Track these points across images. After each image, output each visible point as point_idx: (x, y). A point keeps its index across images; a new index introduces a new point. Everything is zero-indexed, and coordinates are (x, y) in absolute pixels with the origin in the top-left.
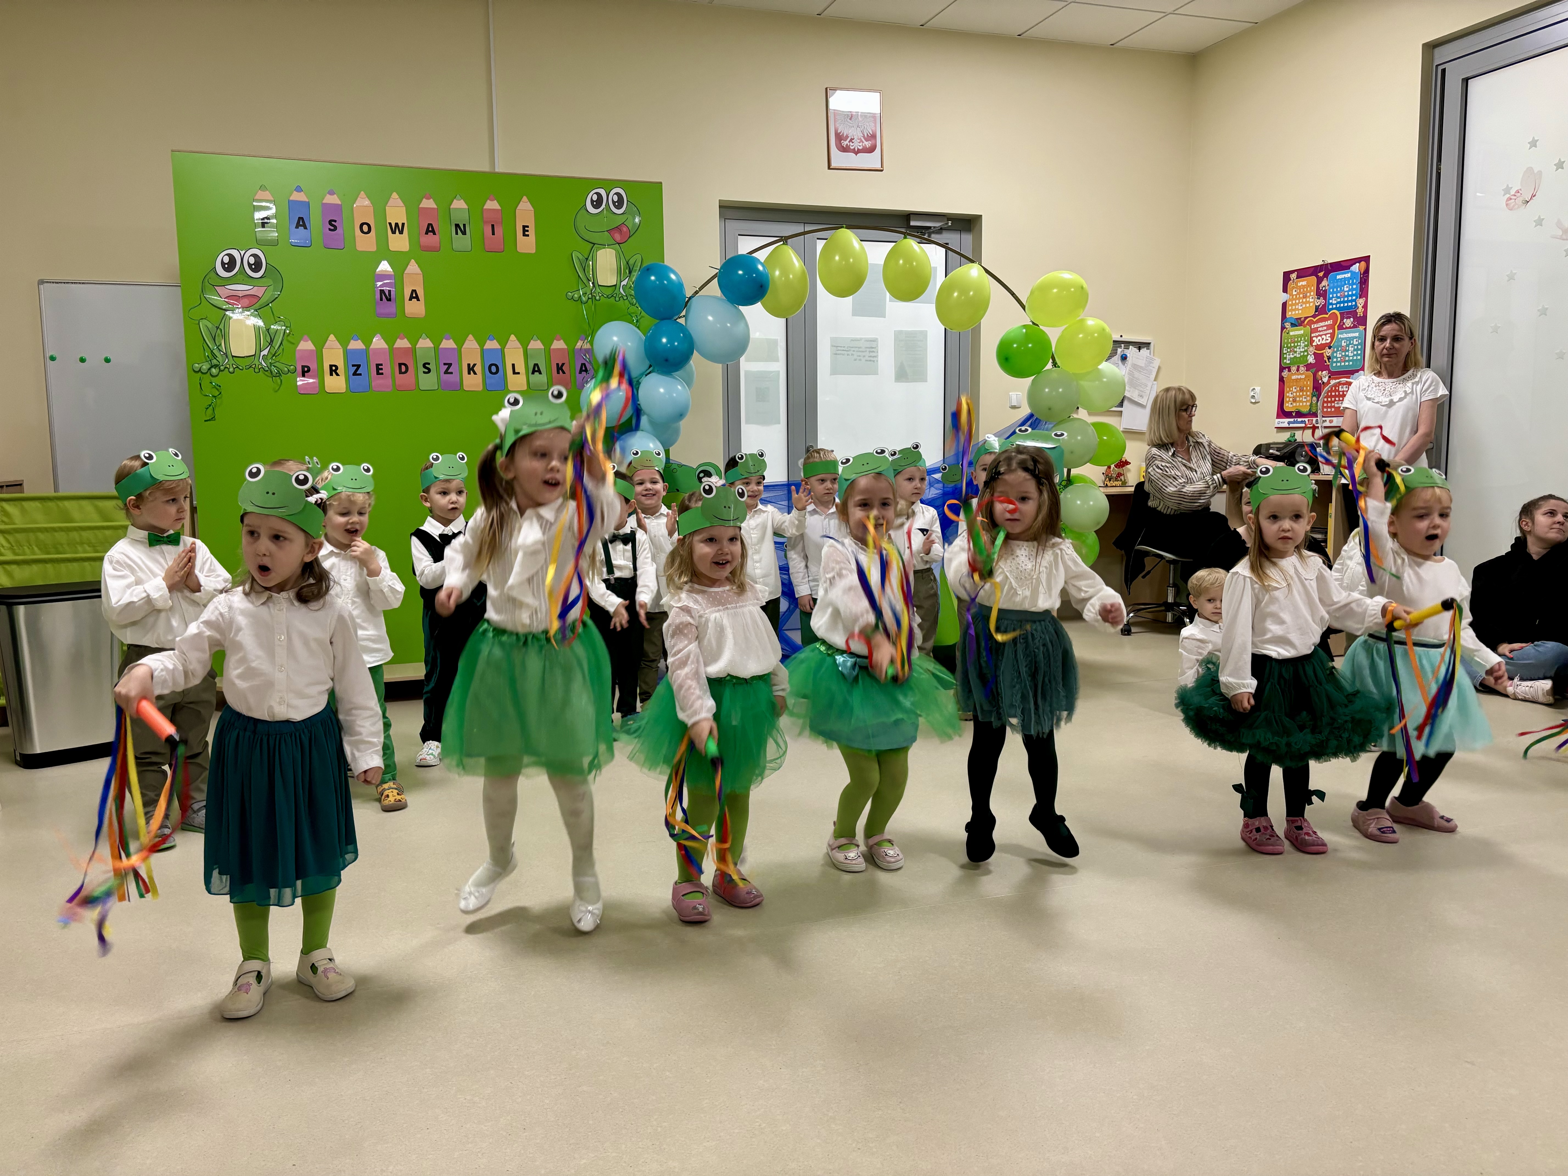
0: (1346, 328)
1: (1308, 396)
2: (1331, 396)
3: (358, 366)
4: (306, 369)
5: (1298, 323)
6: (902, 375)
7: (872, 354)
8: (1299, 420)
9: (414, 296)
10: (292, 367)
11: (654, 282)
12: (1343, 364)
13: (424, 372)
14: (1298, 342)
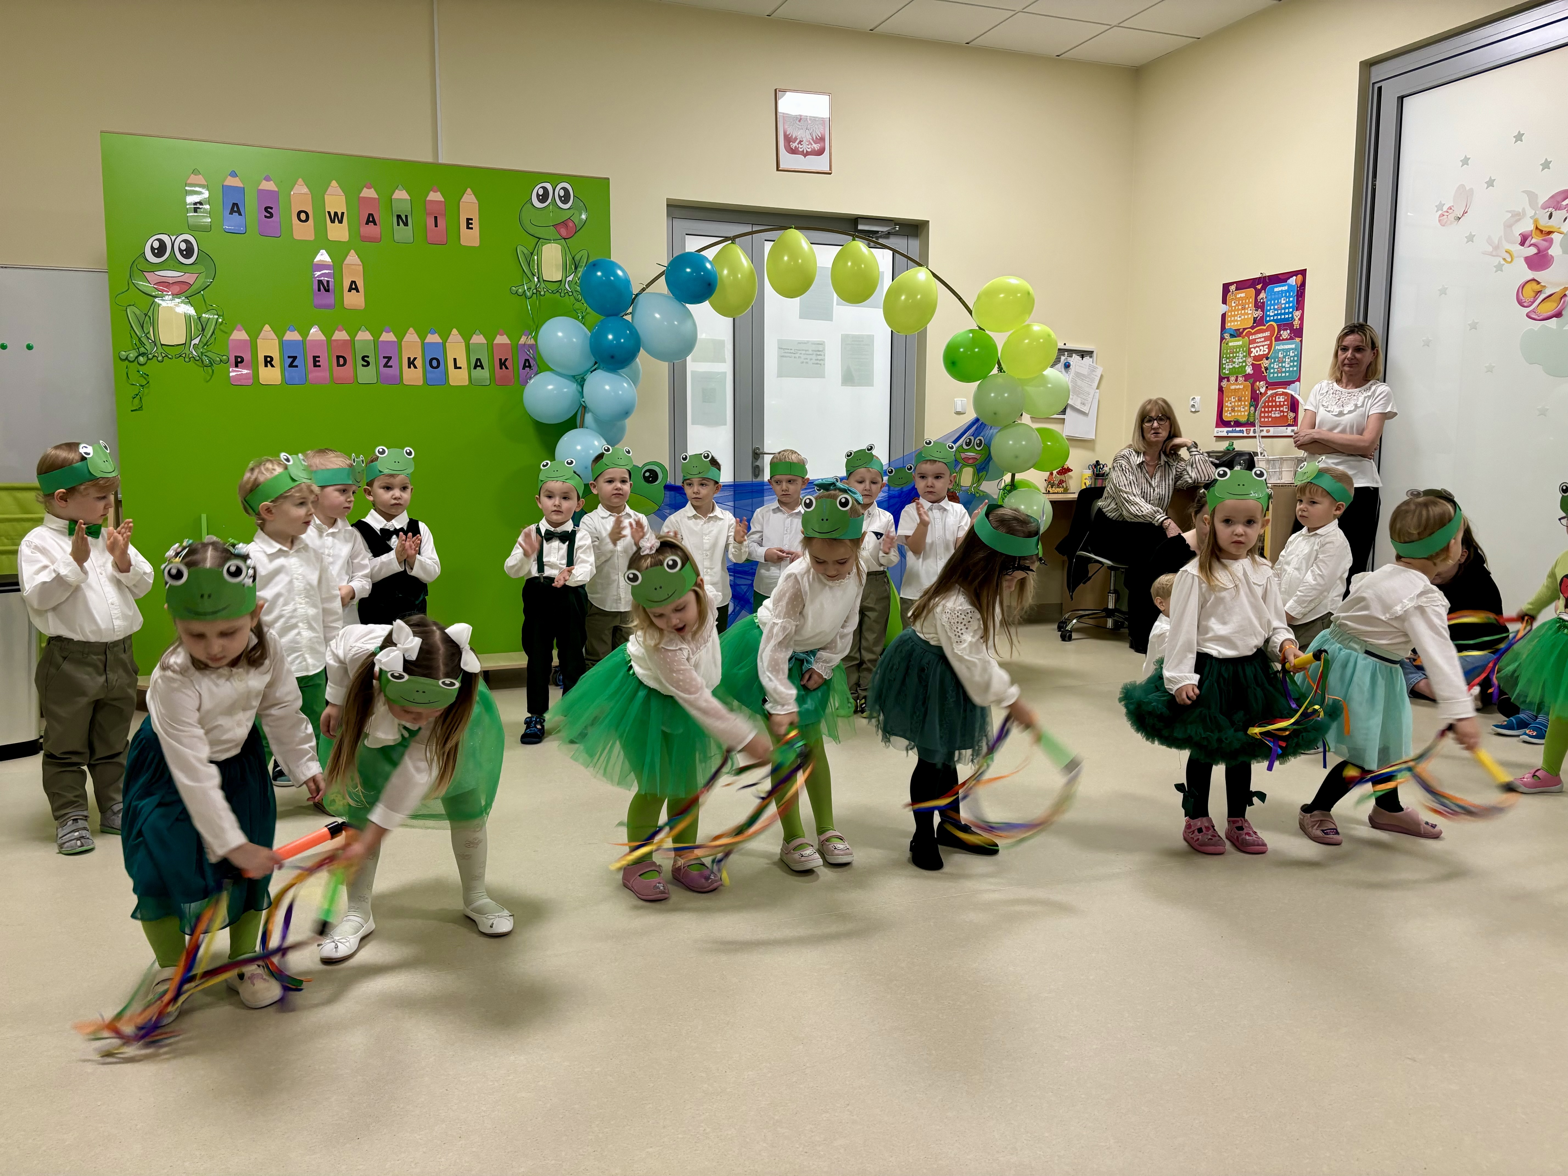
0: (1283, 340)
1: (1246, 406)
2: (1269, 407)
3: (295, 358)
4: (239, 360)
5: (1237, 334)
6: (849, 379)
7: (819, 357)
8: (1238, 429)
9: (353, 287)
10: (224, 357)
11: (600, 277)
12: (1280, 375)
13: (363, 365)
14: (1237, 352)
